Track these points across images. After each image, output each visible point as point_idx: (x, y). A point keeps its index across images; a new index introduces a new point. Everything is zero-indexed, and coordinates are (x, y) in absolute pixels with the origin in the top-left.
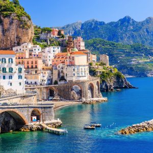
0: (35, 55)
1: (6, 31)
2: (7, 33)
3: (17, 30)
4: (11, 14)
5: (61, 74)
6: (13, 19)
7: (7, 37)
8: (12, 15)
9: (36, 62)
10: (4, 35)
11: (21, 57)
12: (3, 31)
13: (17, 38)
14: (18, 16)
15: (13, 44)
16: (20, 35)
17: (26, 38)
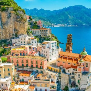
0: (34, 49)
1: (4, 24)
2: (6, 26)
3: (14, 24)
4: (8, 8)
5: (72, 80)
6: (10, 13)
7: (6, 29)
8: (10, 9)
9: (41, 63)
10: (3, 28)
11: (22, 54)
12: (2, 24)
13: (14, 30)
14: (15, 10)
15: (11, 36)
16: (17, 28)
17: (23, 30)
